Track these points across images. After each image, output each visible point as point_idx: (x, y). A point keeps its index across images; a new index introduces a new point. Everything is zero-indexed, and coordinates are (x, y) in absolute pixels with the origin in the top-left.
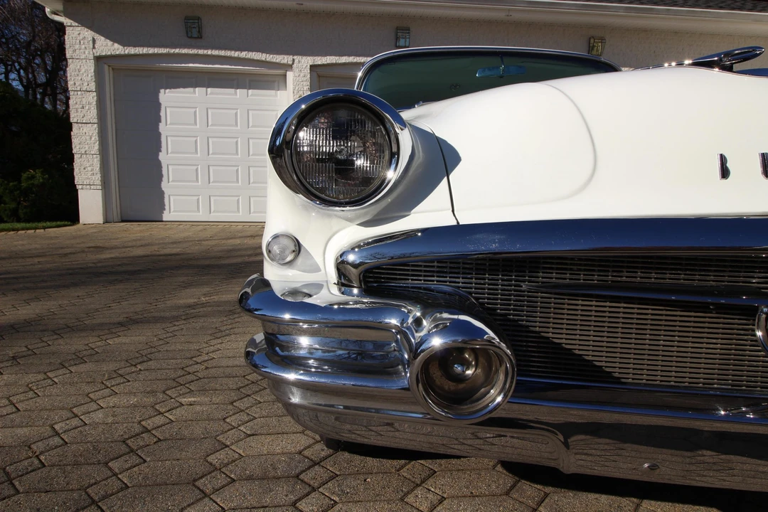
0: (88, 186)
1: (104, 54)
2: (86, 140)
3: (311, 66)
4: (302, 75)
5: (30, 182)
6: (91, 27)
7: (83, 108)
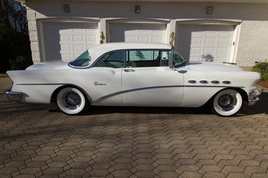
0: (36, 62)
1: (39, 18)
2: (35, 47)
3: (106, 20)
4: (103, 24)
5: (19, 60)
6: (34, 10)
7: (33, 36)
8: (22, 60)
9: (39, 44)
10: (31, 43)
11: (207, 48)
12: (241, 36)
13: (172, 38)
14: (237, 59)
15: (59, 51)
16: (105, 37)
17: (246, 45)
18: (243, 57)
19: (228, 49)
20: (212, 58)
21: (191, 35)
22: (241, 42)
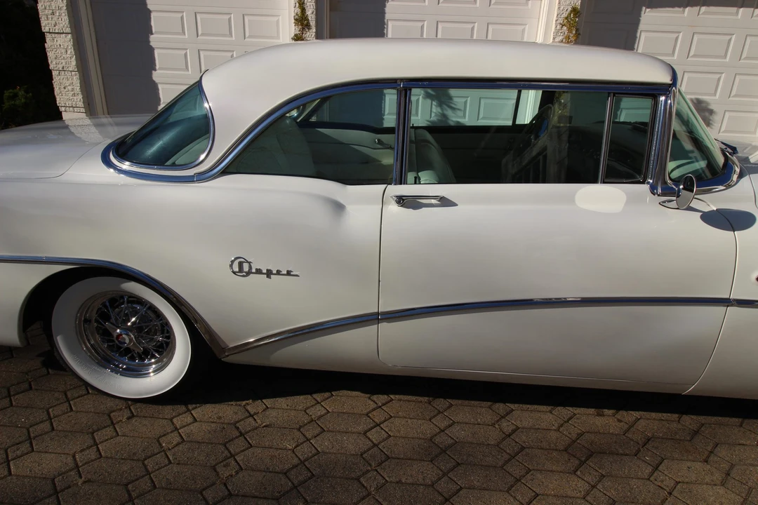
0: (71, 109)
2: (62, 53)
5: (11, 103)
7: (53, 14)
8: (23, 100)
9: (74, 45)
10: (48, 37)
11: (690, 75)
15: (151, 74)
16: (313, 23)
20: (707, 114)
21: (636, 23)
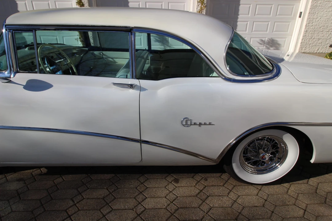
11: (257, 23)
12: (315, 2)
13: (202, 4)
14: (304, 40)
17: (319, 18)
18: (313, 38)
19: (290, 24)
22: (313, 12)
